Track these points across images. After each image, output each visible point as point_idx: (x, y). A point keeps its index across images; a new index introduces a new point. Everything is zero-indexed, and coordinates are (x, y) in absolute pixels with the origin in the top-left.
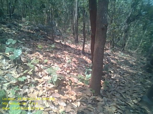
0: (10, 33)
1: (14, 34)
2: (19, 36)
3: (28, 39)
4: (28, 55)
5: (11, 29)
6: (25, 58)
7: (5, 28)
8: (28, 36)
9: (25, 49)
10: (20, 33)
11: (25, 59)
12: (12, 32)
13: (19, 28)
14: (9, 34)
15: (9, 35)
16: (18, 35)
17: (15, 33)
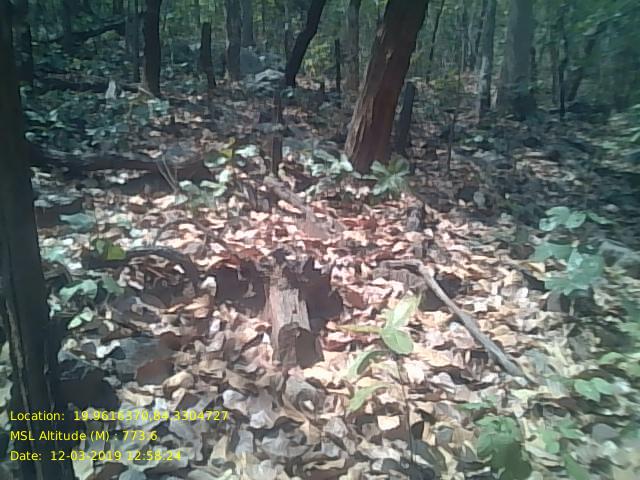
0: (555, 183)
1: (571, 184)
2: (591, 192)
3: (631, 204)
4: (629, 280)
5: (559, 166)
6: (612, 293)
7: (536, 160)
8: (633, 195)
9: (612, 252)
10: (599, 179)
11: (611, 298)
12: (564, 175)
13: (595, 161)
14: (549, 185)
15: (550, 190)
16: (587, 188)
17: (577, 183)
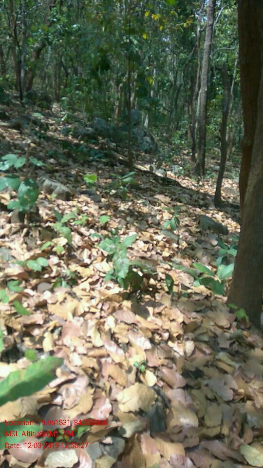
0: (18, 144)
1: (29, 145)
2: (41, 151)
3: (64, 159)
4: (60, 202)
5: (21, 133)
6: (50, 209)
7: (6, 128)
8: (64, 153)
9: (51, 185)
10: (46, 143)
11: (49, 212)
12: (24, 139)
13: (42, 132)
14: (15, 146)
15: (16, 149)
16: (39, 149)
17: (32, 145)
